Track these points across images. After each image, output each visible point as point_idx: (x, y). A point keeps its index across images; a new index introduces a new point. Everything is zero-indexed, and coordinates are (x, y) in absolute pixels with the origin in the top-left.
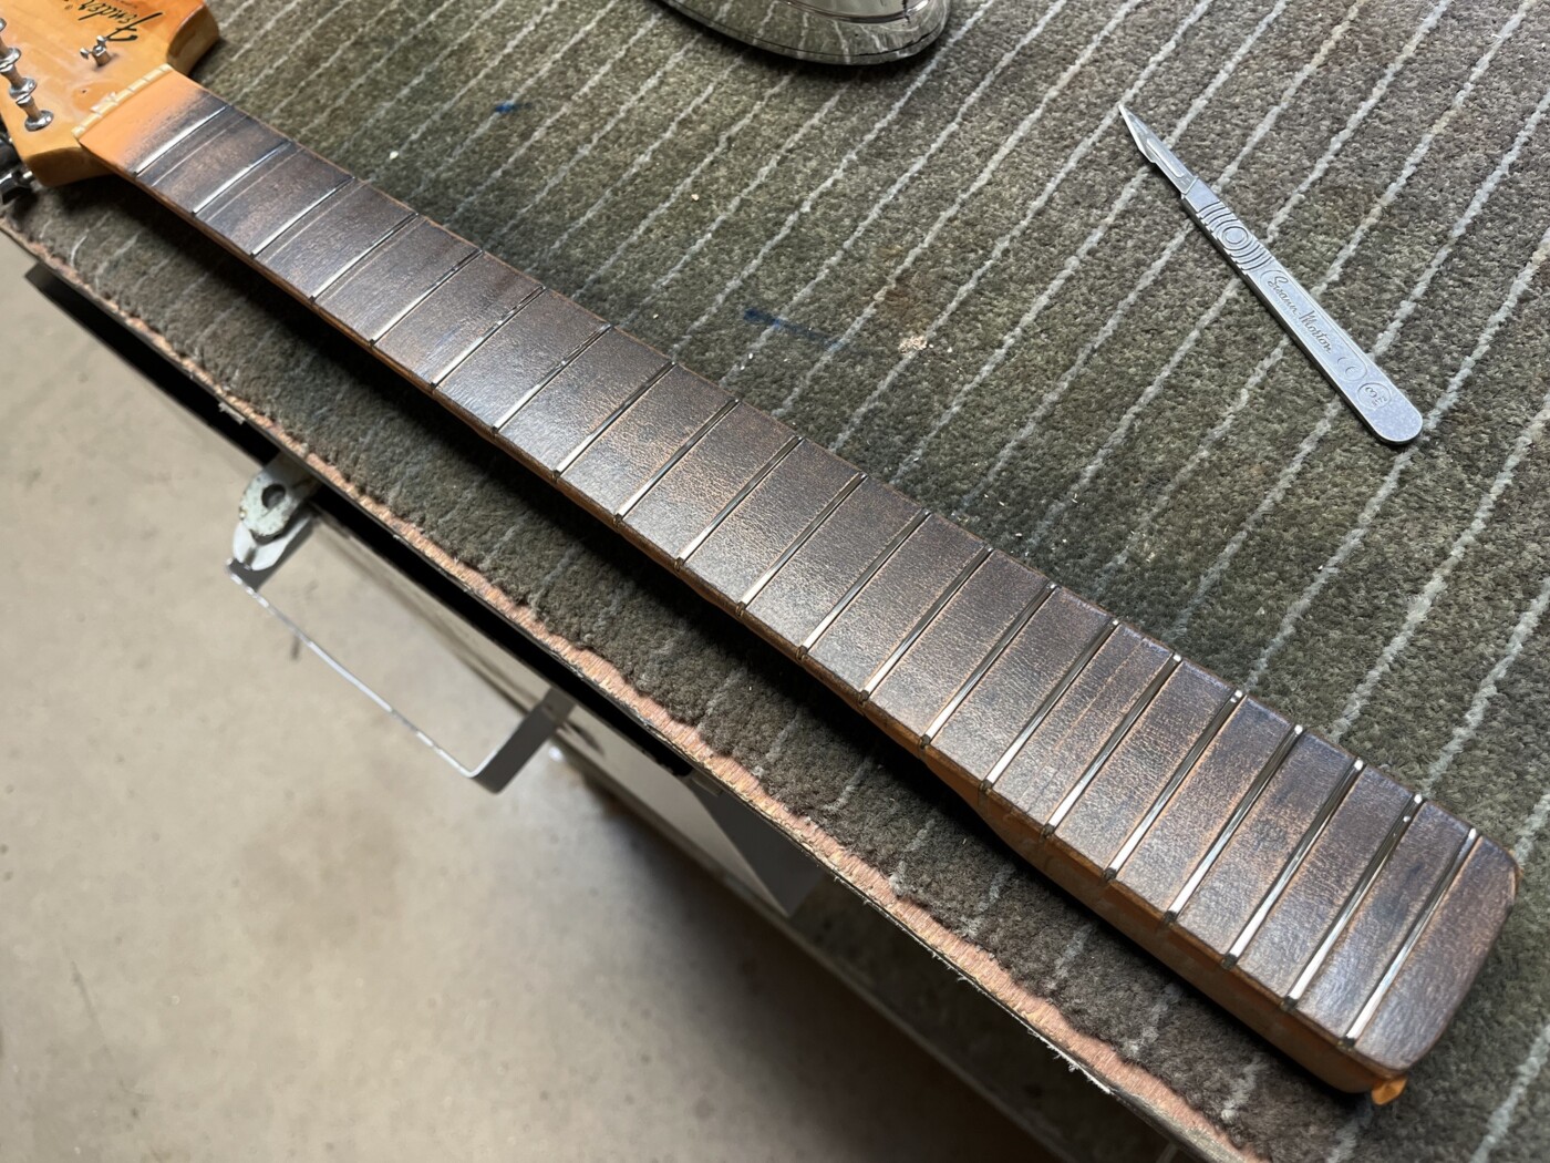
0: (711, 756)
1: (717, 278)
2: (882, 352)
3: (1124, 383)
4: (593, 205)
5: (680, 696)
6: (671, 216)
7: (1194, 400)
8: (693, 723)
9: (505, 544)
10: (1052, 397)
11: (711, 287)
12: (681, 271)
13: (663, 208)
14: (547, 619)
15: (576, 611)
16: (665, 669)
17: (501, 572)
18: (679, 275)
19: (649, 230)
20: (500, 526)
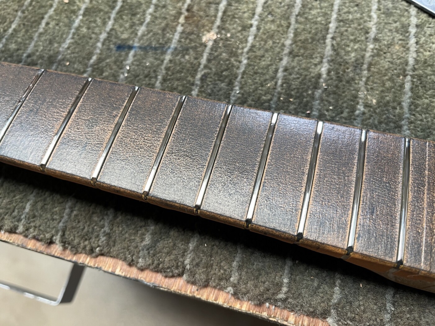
0: (197, 290)
1: (93, 36)
2: (196, 46)
3: (319, 26)
4: (13, 21)
5: (166, 265)
6: (57, 14)
7: (354, 24)
8: (180, 275)
9: (28, 213)
10: (288, 42)
11: (92, 41)
12: (73, 38)
13: (51, 12)
14: (70, 247)
15: (86, 237)
16: (151, 252)
17: (31, 230)
18: (72, 41)
19: (47, 24)
20: (21, 205)
